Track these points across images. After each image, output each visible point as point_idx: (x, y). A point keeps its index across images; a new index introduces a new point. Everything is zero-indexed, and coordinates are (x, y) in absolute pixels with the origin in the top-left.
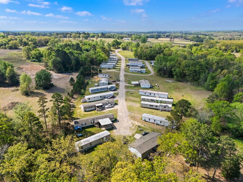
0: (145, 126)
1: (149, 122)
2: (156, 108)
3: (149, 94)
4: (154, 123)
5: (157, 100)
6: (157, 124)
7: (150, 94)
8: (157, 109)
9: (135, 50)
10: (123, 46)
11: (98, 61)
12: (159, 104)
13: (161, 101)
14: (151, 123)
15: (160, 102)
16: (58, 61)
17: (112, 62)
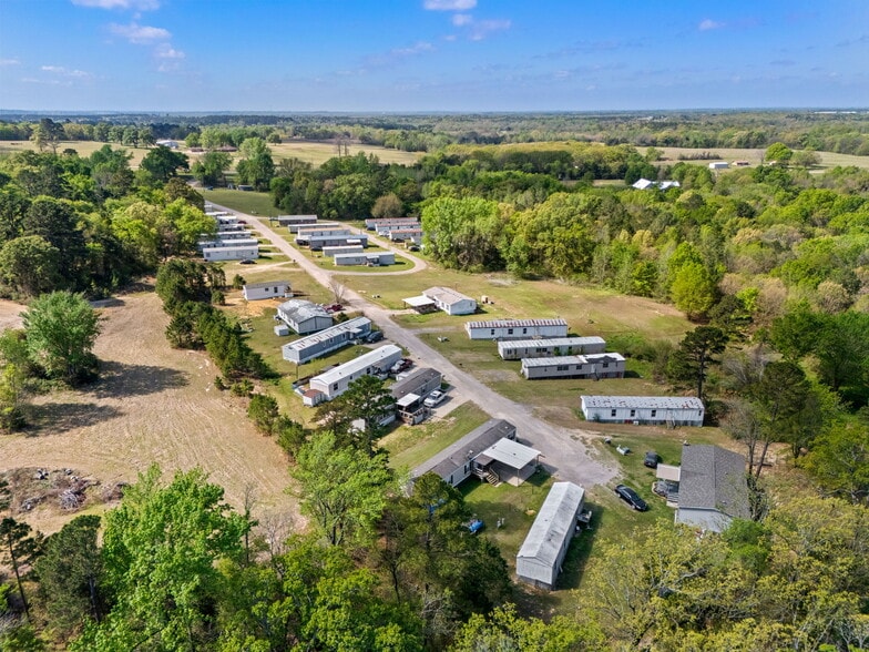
0: (615, 436)
1: (613, 422)
2: (579, 372)
3: (506, 330)
4: (630, 422)
5: (557, 348)
6: (643, 422)
7: (511, 331)
8: (582, 377)
9: (282, 186)
10: (207, 172)
11: (187, 237)
12: (582, 359)
13: (570, 348)
14: (620, 422)
15: (565, 350)
16: (39, 252)
17: (235, 237)
